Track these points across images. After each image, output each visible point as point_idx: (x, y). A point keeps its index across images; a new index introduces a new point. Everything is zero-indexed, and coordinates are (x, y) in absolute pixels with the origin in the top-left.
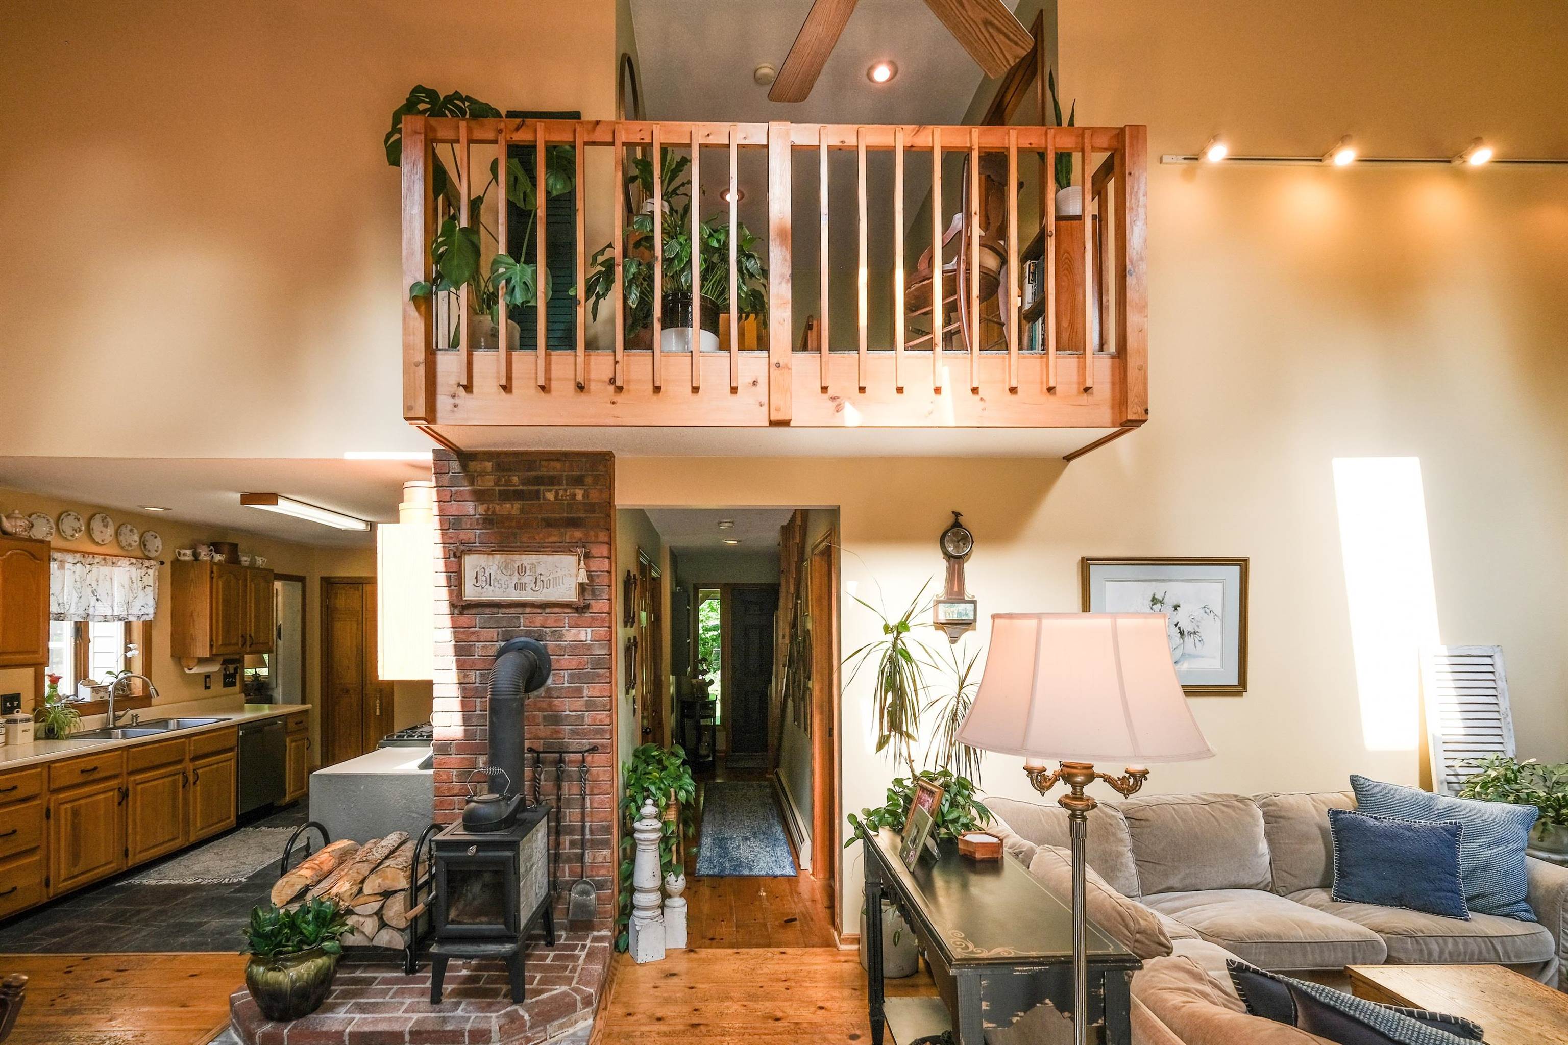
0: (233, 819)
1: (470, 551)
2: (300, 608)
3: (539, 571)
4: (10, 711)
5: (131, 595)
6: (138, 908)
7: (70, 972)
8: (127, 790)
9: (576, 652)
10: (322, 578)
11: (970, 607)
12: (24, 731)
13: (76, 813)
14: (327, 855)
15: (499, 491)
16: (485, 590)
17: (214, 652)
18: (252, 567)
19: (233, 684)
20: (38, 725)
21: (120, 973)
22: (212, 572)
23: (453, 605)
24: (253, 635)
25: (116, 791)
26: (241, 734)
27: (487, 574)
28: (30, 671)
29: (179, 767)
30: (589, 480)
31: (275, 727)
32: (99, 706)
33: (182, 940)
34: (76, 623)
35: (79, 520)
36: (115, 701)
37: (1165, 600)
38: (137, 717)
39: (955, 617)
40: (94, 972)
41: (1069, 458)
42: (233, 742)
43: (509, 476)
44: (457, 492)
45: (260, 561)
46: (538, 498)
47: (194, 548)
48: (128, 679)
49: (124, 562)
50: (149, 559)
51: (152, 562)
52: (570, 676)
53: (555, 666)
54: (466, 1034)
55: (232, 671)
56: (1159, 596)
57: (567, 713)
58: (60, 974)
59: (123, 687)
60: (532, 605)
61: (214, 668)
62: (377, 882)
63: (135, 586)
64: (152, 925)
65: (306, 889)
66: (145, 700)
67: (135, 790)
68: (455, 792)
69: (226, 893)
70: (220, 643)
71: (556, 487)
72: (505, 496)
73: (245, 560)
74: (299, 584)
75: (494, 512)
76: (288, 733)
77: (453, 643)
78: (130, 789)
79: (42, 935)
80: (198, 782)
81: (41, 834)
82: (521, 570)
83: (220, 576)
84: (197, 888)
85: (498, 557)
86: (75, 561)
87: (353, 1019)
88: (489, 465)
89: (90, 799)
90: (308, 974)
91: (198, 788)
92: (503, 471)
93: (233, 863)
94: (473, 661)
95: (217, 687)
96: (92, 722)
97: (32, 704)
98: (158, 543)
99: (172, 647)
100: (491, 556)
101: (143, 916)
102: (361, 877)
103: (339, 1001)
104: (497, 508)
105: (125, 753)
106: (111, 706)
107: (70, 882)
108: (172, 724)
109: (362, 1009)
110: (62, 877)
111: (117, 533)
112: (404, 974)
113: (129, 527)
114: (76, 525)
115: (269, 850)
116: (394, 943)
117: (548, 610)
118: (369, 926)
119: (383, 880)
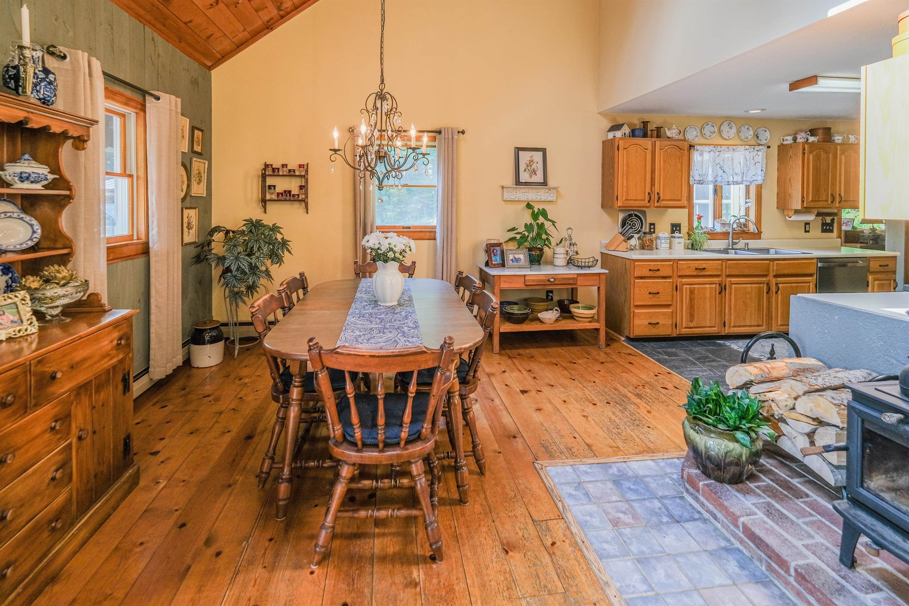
5: (746, 169)
6: (715, 358)
7: (657, 376)
8: (725, 286)
12: (680, 243)
13: (692, 292)
14: (784, 364)
17: (807, 205)
18: (844, 143)
19: (832, 231)
20: (688, 241)
21: (674, 389)
22: (804, 149)
24: (842, 194)
25: (718, 285)
26: (820, 265)
29: (765, 279)
32: (724, 235)
35: (714, 127)
36: (735, 233)
38: (748, 244)
40: (665, 382)
42: (812, 271)
45: (852, 138)
47: (795, 135)
48: (746, 221)
49: (741, 148)
50: (760, 145)
51: (762, 147)
55: (828, 221)
58: (653, 374)
59: (742, 225)
61: (810, 218)
63: (748, 163)
64: (713, 372)
65: (750, 384)
66: (757, 235)
67: (730, 288)
70: (811, 199)
76: (870, 271)
78: (727, 286)
80: (779, 292)
81: (673, 298)
83: (810, 152)
86: (710, 150)
87: (755, 514)
89: (703, 286)
91: (780, 297)
95: (816, 231)
96: (721, 244)
97: (686, 230)
98: (768, 134)
99: (777, 202)
101: (714, 364)
102: (795, 394)
103: (758, 491)
105: (724, 264)
106: (731, 235)
107: (688, 330)
108: (772, 251)
109: (769, 511)
110: (684, 326)
111: (739, 132)
113: (746, 127)
114: (712, 129)
118: (801, 443)
119: (815, 406)
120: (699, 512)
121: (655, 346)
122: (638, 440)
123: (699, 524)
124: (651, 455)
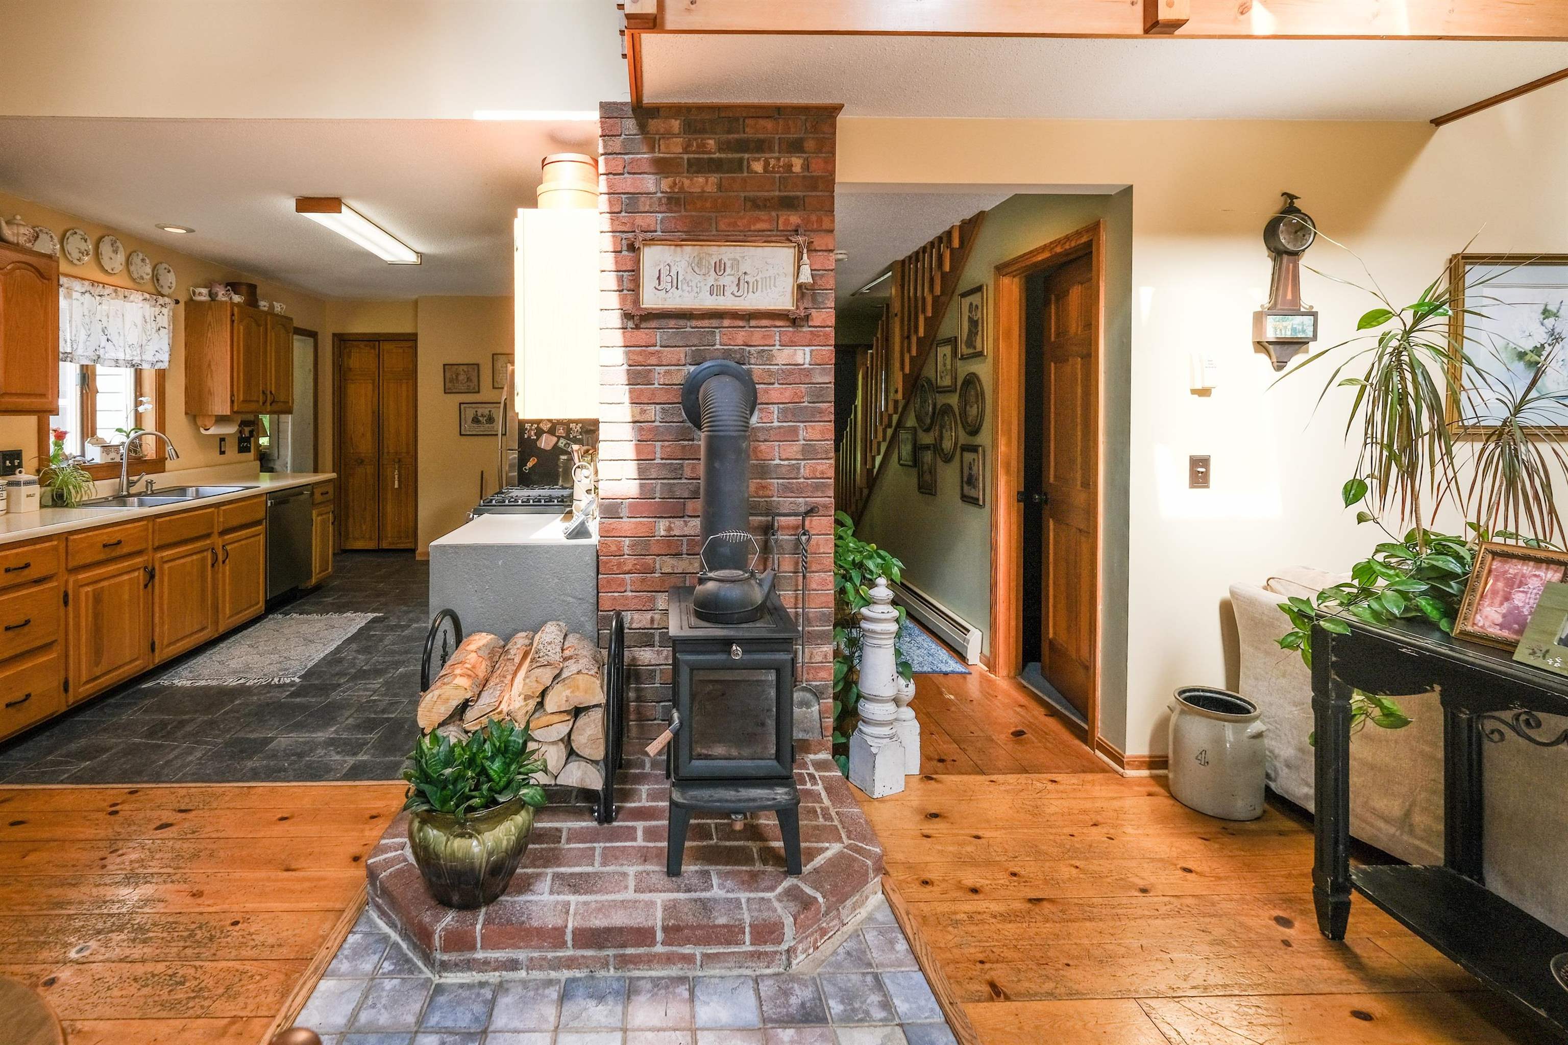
0: (262, 604)
1: (651, 242)
2: (311, 367)
3: (743, 269)
4: (11, 471)
5: (145, 337)
6: (179, 718)
7: (116, 812)
8: (153, 569)
9: (791, 380)
10: (334, 335)
11: (1309, 320)
12: (28, 496)
13: (97, 599)
14: (471, 654)
15: (688, 160)
16: (670, 294)
17: (236, 409)
18: (271, 312)
19: (248, 450)
20: (43, 489)
21: (183, 815)
22: (232, 315)
23: (627, 316)
24: (273, 392)
25: (142, 571)
26: (269, 504)
27: (673, 273)
28: (33, 420)
29: (208, 542)
30: (810, 145)
31: (302, 497)
32: (109, 470)
33: (250, 764)
34: (82, 366)
35: (86, 241)
36: (129, 464)
37: (1561, 313)
38: (151, 482)
39: (1288, 334)
40: (149, 813)
41: (1438, 122)
42: (261, 514)
43: (703, 139)
44: (632, 161)
45: (278, 307)
46: (741, 171)
47: (209, 285)
48: (139, 437)
49: (137, 297)
50: (163, 295)
51: (167, 300)
52: (784, 412)
53: (761, 398)
54: (747, 930)
55: (247, 435)
56: (1552, 308)
57: (777, 462)
58: (101, 815)
59: (135, 447)
60: (734, 315)
61: (230, 430)
62: (564, 694)
63: (149, 327)
64: (205, 743)
65: (464, 706)
66: (158, 465)
67: (161, 569)
68: (626, 568)
69: (283, 696)
70: (241, 398)
71: (767, 155)
72: (698, 167)
73: (263, 305)
74: (311, 340)
75: (682, 188)
76: (314, 505)
77: (625, 367)
78: (157, 568)
79: (67, 756)
80: (227, 561)
81: (59, 626)
82: (720, 268)
83: (241, 321)
84: (242, 691)
85: (690, 251)
86: (83, 290)
87: (567, 904)
88: (676, 124)
89: (112, 581)
90: (508, 840)
91: (227, 568)
92: (695, 132)
93: (275, 657)
94: (653, 393)
95: (232, 452)
96: (104, 488)
97: (35, 463)
98: (172, 277)
99: (186, 403)
100: (679, 249)
101: (188, 728)
102: (541, 689)
104: (687, 182)
105: (150, 524)
106: (124, 469)
107: (92, 685)
108: (190, 492)
109: (571, 885)
110: (84, 679)
111: (128, 262)
112: (595, 824)
113: (142, 255)
114: (83, 246)
115: (312, 641)
116: (588, 780)
117: (753, 323)
118: (554, 756)
119: (572, 692)
120: (482, 985)
121: (30, 754)
122: (248, 966)
123: (504, 1001)
124: (311, 967)
